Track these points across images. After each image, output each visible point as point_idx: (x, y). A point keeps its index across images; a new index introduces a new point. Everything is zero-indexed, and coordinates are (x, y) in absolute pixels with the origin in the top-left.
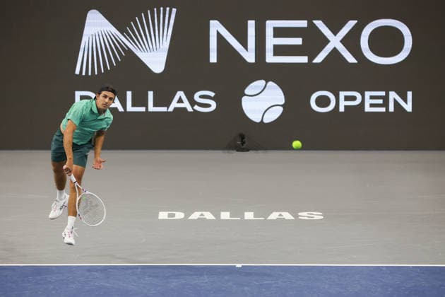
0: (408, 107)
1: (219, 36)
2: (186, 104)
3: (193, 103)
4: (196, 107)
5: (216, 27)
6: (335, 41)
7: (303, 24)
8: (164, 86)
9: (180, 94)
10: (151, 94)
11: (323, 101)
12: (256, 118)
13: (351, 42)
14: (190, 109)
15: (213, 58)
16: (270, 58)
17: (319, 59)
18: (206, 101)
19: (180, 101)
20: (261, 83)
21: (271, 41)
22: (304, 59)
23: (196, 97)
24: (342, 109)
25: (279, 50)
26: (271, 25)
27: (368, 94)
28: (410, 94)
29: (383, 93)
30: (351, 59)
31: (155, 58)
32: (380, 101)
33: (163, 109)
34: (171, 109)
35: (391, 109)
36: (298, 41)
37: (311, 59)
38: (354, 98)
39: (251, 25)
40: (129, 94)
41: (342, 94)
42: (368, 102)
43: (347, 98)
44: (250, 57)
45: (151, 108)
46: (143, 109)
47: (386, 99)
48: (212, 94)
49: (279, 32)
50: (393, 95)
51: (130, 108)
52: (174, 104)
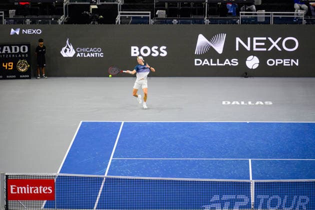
0: (297, 64)
1: (239, 43)
2: (229, 63)
3: (231, 63)
4: (232, 64)
5: (238, 40)
6: (275, 44)
7: (265, 39)
8: (222, 58)
9: (227, 60)
10: (218, 60)
11: (271, 62)
12: (250, 67)
13: (280, 44)
14: (230, 65)
15: (237, 49)
16: (255, 49)
17: (270, 49)
18: (235, 62)
19: (227, 62)
20: (252, 56)
21: (255, 44)
22: (265, 49)
23: (232, 61)
24: (277, 65)
25: (257, 47)
26: (255, 39)
27: (285, 60)
28: (297, 60)
29: (289, 60)
30: (279, 49)
31: (219, 48)
32: (288, 62)
33: (222, 65)
34: (224, 65)
35: (292, 65)
36: (263, 44)
37: (267, 50)
38: (280, 61)
39: (249, 39)
40: (211, 60)
41: (277, 60)
42: (285, 62)
43: (278, 61)
44: (248, 48)
45: (218, 64)
46: (215, 65)
47: (290, 62)
48: (237, 60)
49: (257, 41)
50: (292, 61)
51: (212, 64)
52: (225, 63)
